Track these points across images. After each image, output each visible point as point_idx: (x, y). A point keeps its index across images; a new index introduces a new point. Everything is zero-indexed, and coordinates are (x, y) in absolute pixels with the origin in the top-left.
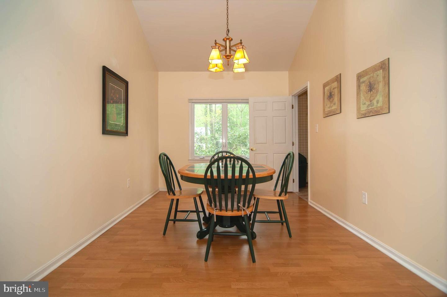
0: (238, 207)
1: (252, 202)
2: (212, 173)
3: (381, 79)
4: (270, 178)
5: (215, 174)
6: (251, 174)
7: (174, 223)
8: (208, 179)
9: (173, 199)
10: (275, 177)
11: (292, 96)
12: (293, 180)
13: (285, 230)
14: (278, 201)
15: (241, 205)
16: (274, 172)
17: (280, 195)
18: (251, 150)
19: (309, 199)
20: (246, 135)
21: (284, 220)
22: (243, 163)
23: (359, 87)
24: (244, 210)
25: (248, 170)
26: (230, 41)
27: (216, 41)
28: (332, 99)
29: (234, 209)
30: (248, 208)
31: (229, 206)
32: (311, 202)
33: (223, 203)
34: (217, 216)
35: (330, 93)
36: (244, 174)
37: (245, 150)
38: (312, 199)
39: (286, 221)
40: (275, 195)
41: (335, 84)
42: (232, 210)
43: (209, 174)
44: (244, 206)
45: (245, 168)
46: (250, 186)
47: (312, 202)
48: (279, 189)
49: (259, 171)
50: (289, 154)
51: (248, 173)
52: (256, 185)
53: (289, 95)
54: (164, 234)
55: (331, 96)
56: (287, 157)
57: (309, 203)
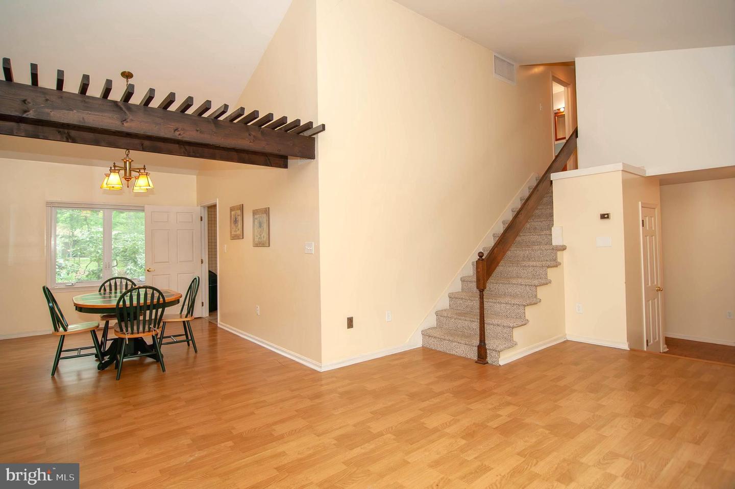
0: (149, 328)
1: (161, 324)
2: (124, 302)
3: (265, 221)
4: (178, 301)
5: (128, 303)
6: (161, 300)
8: (128, 307)
9: (64, 336)
10: (182, 300)
11: (201, 206)
12: (203, 303)
13: (192, 349)
14: (184, 322)
15: (152, 326)
16: (181, 297)
17: (186, 317)
18: (148, 271)
19: (219, 321)
20: (137, 248)
21: (190, 338)
22: (155, 291)
23: (254, 222)
24: (154, 330)
25: (159, 296)
26: (130, 163)
27: (114, 164)
28: (236, 224)
29: (145, 331)
30: (158, 328)
31: (141, 329)
32: (220, 324)
33: (135, 328)
34: (128, 339)
35: (236, 219)
36: (155, 300)
37: (132, 267)
38: (221, 321)
39: (192, 339)
40: (181, 317)
41: (239, 212)
43: (121, 303)
44: (155, 327)
45: (156, 294)
46: (160, 310)
47: (222, 323)
48: (185, 312)
49: (168, 296)
50: (195, 278)
51: (159, 299)
52: (166, 308)
53: (198, 206)
55: (236, 221)
56: (193, 281)
57: (219, 325)
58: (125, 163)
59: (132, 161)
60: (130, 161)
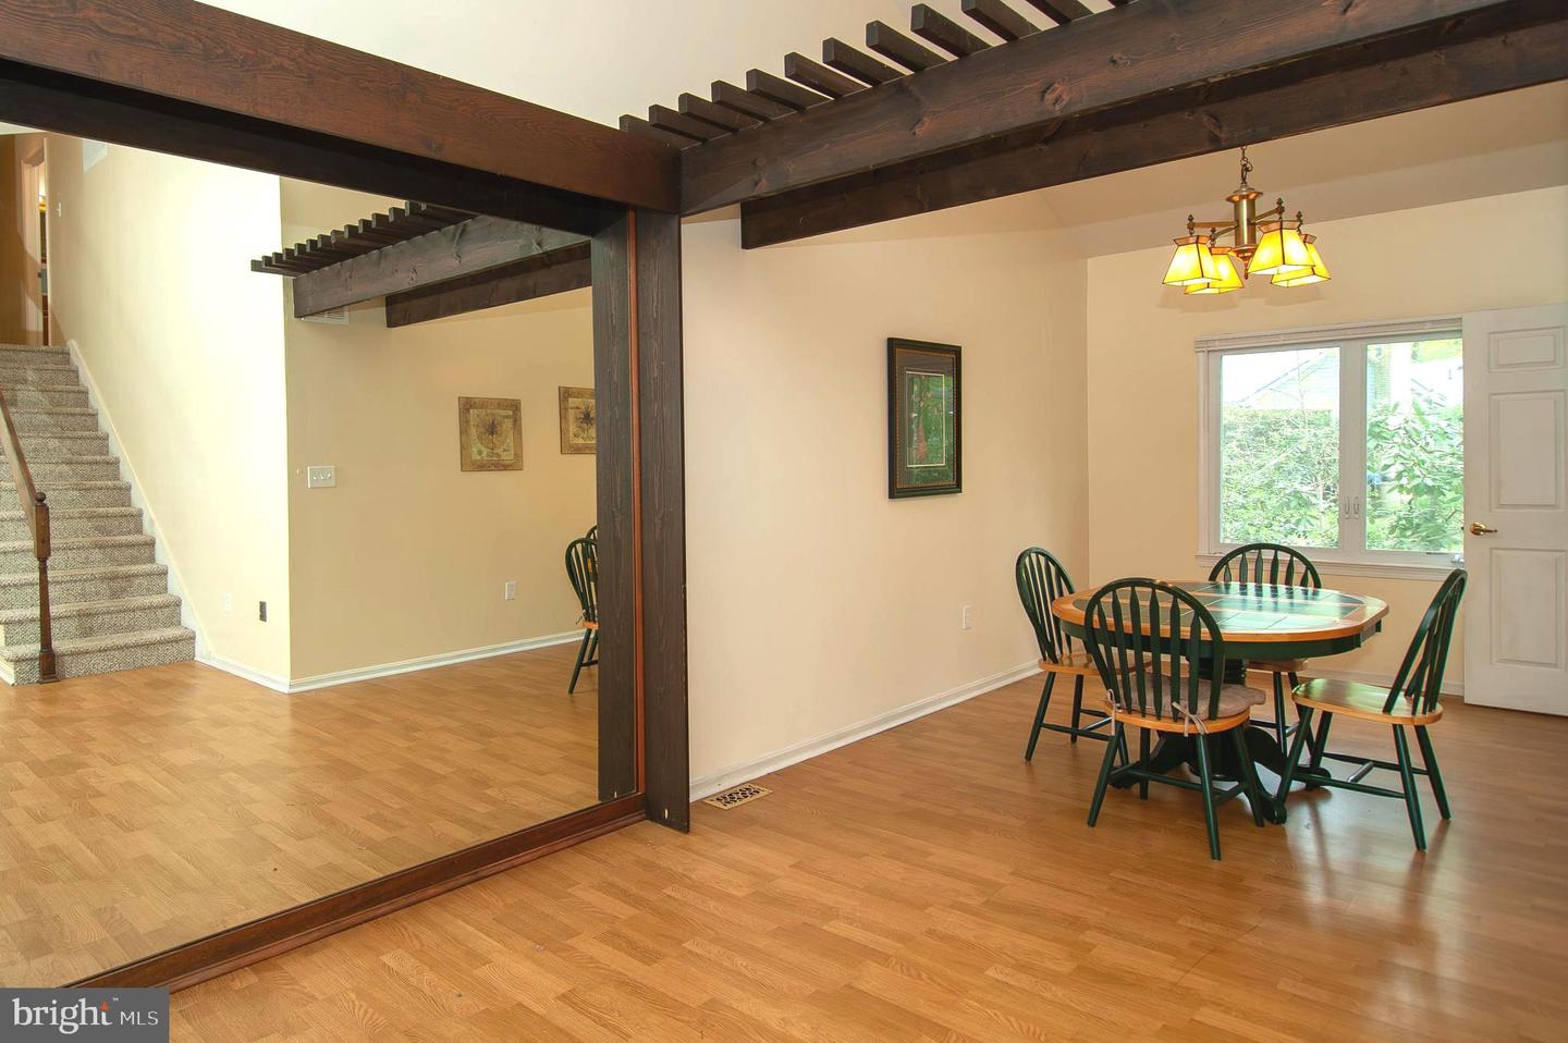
0: (1176, 711)
2: (1101, 614)
6: (1205, 632)
7: (1074, 740)
9: (1055, 673)
15: (1183, 708)
18: (1474, 532)
22: (1180, 602)
24: (1191, 721)
25: (1196, 618)
26: (1252, 204)
27: (1191, 218)
29: (1162, 713)
31: (1150, 707)
36: (1186, 628)
42: (1159, 716)
44: (1193, 710)
45: (1187, 612)
51: (1195, 628)
54: (1029, 757)
58: (1237, 206)
59: (1259, 194)
60: (1252, 196)
